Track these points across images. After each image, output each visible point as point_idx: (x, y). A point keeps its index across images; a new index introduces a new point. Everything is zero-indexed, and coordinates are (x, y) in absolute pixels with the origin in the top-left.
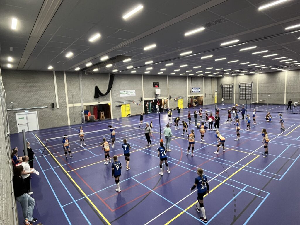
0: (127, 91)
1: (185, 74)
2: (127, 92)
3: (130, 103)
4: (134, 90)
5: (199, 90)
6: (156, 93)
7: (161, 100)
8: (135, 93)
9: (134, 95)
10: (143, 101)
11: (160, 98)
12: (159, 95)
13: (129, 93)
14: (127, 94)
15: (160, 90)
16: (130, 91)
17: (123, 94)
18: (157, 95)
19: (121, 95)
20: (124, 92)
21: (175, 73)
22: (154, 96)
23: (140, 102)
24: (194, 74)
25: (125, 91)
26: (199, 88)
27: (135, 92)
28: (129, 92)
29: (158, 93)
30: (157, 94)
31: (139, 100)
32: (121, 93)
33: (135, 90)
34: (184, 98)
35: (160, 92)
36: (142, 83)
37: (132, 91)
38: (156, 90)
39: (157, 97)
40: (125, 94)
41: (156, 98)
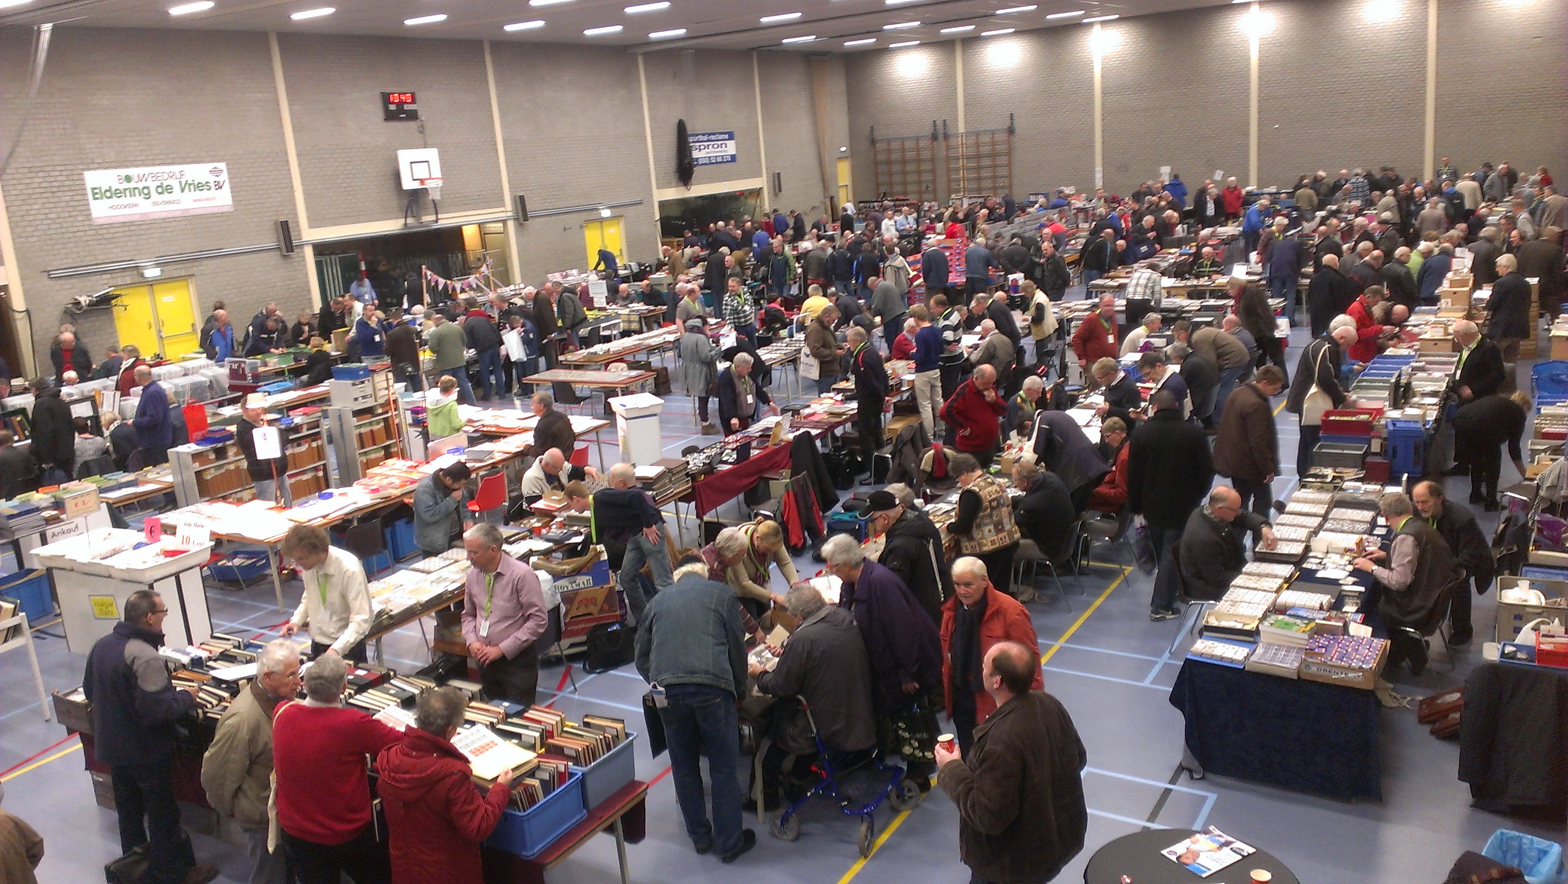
0: (155, 177)
1: (618, 28)
2: (153, 185)
3: (195, 269)
4: (211, 166)
5: (731, 148)
6: (408, 184)
7: (456, 233)
8: (227, 187)
9: (223, 199)
10: (309, 252)
11: (447, 220)
12: (436, 196)
13: (169, 189)
14: (155, 196)
15: (432, 154)
16: (176, 168)
17: (115, 201)
18: (415, 193)
19: (100, 210)
20: (128, 179)
21: (539, 24)
22: (394, 202)
23: (285, 257)
24: (681, 32)
25: (132, 171)
26: (731, 137)
27: (224, 177)
28: (175, 184)
29: (422, 181)
30: (416, 185)
31: (270, 241)
32: (98, 193)
33: (222, 166)
34: (631, 211)
35: (437, 172)
36: (277, 102)
37: (199, 172)
38: (405, 157)
39: (417, 217)
40: (139, 199)
41: (410, 221)
